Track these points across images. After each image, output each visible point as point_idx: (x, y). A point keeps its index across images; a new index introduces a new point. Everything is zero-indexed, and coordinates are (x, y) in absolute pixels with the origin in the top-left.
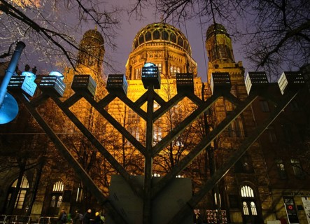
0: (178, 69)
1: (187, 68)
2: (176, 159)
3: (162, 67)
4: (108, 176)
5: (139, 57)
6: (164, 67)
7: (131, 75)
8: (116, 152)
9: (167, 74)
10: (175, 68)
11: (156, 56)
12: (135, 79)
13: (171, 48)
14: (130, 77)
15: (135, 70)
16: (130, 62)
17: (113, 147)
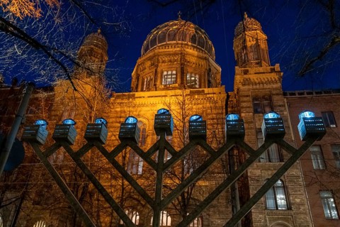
0: (197, 76)
1: (208, 74)
2: (188, 192)
3: (176, 75)
4: (101, 213)
5: (148, 63)
6: (179, 75)
7: (137, 85)
8: (114, 182)
9: (182, 83)
10: (193, 75)
11: (170, 61)
12: (142, 90)
13: (190, 51)
14: (137, 88)
15: (143, 79)
16: (137, 70)
17: (110, 176)
